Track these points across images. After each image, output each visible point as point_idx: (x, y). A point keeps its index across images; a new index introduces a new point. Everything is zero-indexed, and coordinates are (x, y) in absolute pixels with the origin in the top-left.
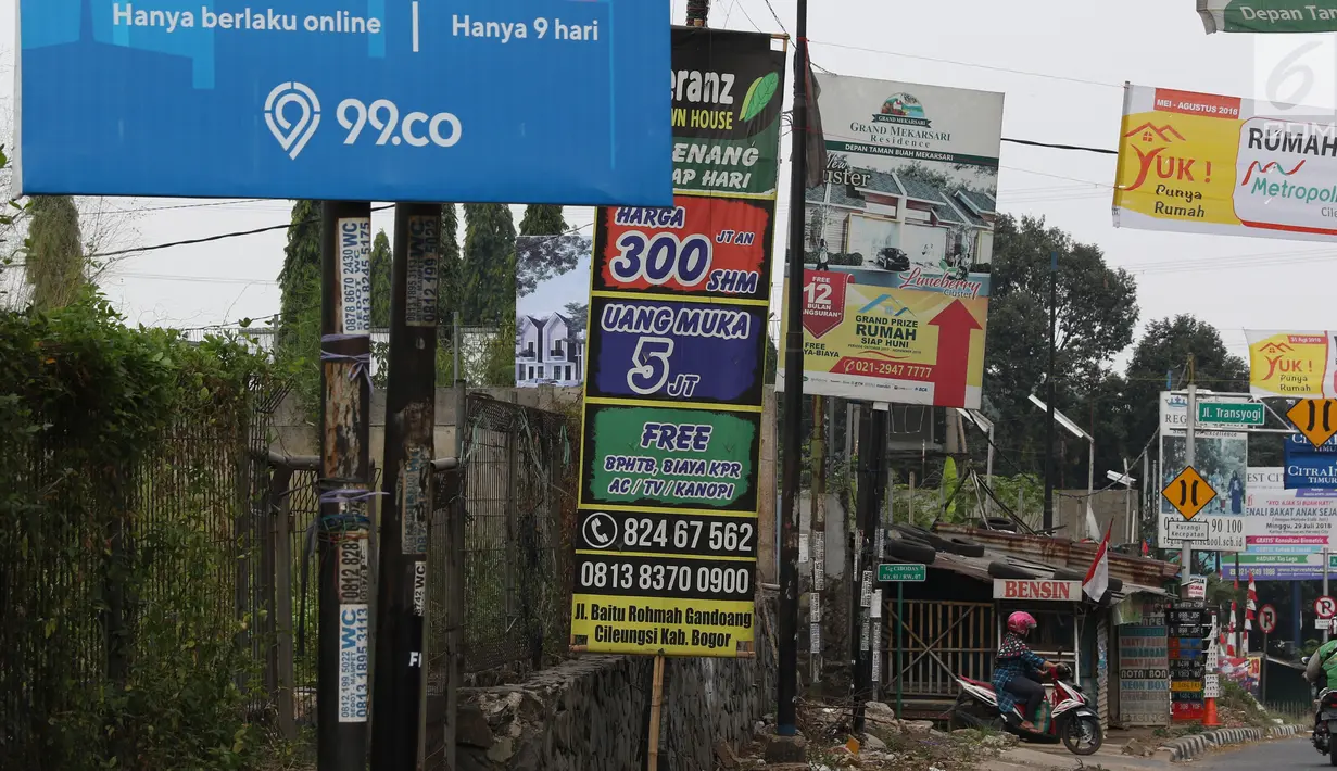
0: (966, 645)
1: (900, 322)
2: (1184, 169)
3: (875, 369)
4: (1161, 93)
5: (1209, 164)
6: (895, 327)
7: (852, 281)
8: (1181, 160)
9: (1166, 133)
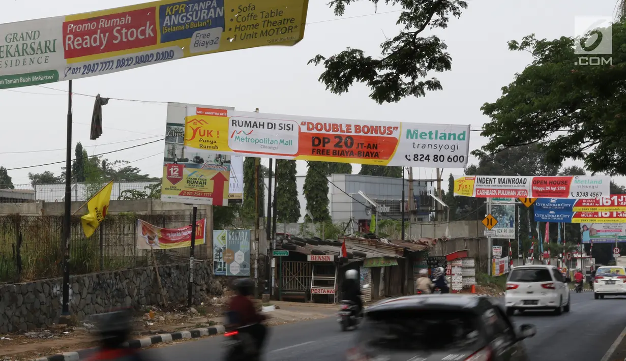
0: (305, 275)
1: (201, 179)
2: (209, 133)
3: (193, 194)
4: (198, 109)
5: (218, 132)
6: (199, 181)
7: (185, 167)
8: (208, 131)
9: (201, 122)
